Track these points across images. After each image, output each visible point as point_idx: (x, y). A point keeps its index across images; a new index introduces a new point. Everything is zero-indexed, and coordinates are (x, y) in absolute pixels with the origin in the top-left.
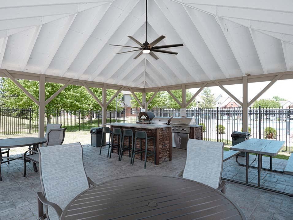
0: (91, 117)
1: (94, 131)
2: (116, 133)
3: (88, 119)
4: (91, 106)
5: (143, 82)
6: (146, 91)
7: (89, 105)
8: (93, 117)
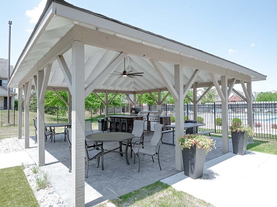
0: (101, 112)
1: (100, 121)
2: (117, 122)
3: (98, 114)
4: (100, 103)
5: (133, 87)
6: (136, 93)
7: (99, 102)
8: (103, 112)
